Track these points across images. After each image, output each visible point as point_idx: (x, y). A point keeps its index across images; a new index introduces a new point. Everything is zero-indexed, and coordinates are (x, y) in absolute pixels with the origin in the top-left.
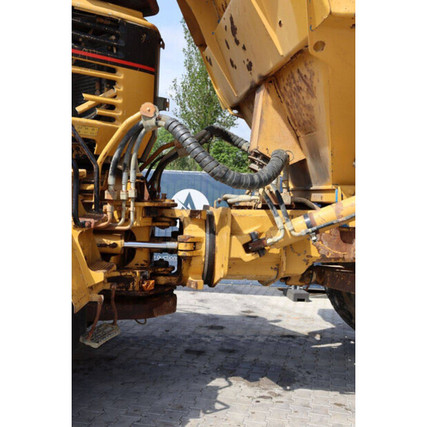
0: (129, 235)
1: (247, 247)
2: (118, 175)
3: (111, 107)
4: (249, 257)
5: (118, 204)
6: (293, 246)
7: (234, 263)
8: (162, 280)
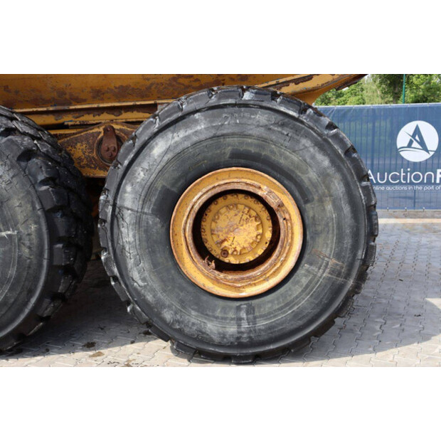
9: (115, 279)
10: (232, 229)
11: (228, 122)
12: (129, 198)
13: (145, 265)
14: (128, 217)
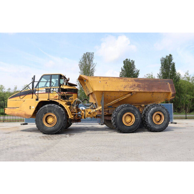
0: (75, 113)
1: (89, 113)
2: (74, 106)
3: (72, 98)
4: (89, 114)
5: (74, 109)
6: (94, 113)
7: (87, 115)
8: (79, 118)
9: (147, 122)
10: (157, 118)
11: (158, 107)
12: (149, 114)
13: (150, 121)
14: (149, 116)
